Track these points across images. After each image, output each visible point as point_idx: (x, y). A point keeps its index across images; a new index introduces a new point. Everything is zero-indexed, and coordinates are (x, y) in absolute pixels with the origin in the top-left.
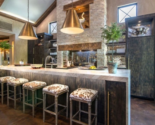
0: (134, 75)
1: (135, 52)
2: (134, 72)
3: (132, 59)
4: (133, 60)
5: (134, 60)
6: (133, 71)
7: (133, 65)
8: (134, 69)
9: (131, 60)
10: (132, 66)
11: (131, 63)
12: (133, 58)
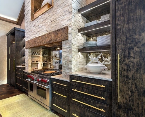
0: (136, 104)
1: (137, 36)
2: (136, 95)
3: (129, 57)
4: (132, 59)
5: (135, 61)
6: (132, 92)
7: (130, 74)
8: (134, 87)
9: (127, 61)
10: (127, 77)
11: (125, 68)
12: (132, 55)
